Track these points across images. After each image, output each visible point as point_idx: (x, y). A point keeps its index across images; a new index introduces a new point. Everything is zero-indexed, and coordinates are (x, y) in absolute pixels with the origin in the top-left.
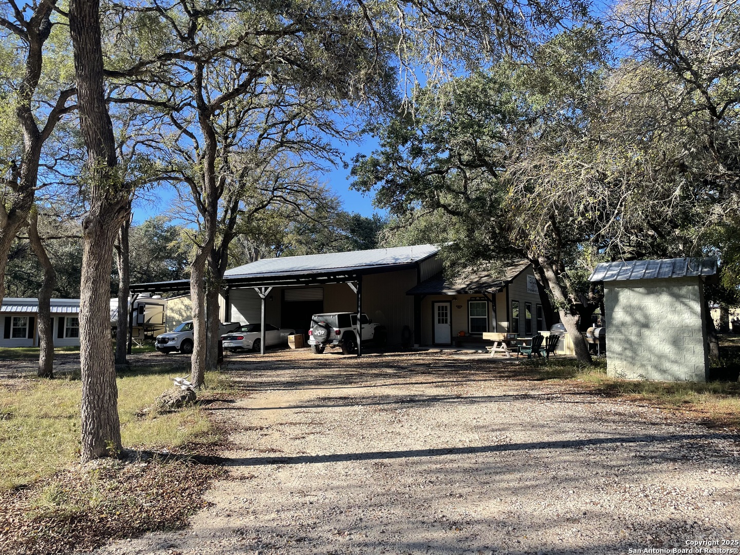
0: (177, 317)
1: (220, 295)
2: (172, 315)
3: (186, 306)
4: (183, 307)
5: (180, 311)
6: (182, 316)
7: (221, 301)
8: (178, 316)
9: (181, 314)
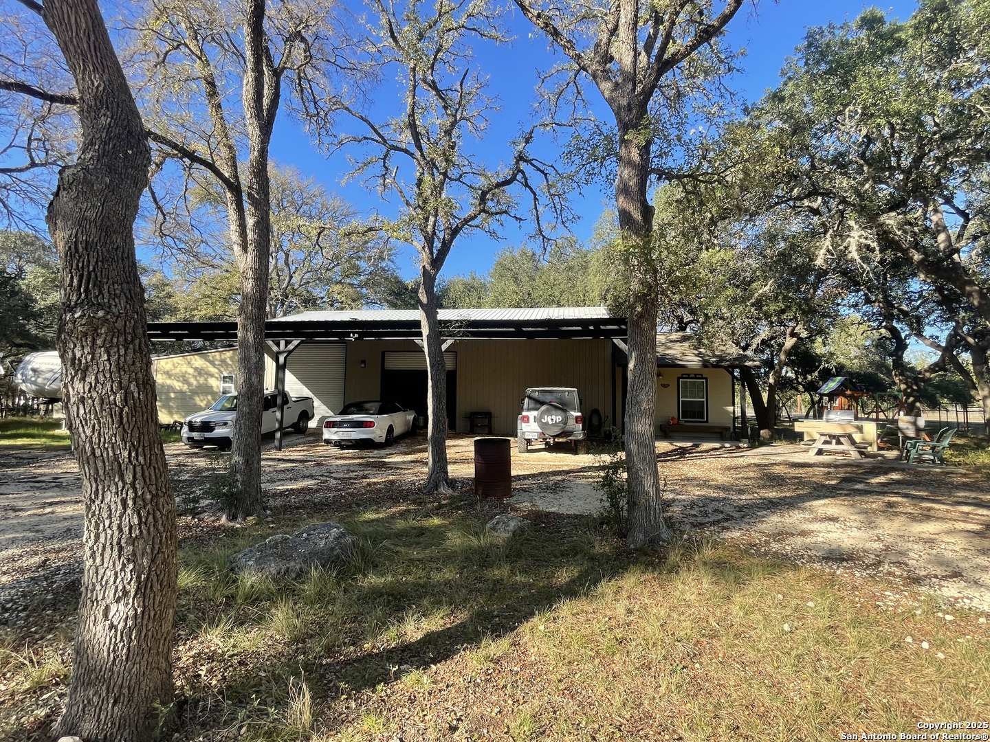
0: (178, 385)
1: (266, 355)
2: (169, 382)
3: (196, 369)
4: (191, 371)
5: (183, 376)
6: (189, 384)
7: (270, 365)
8: (181, 384)
9: (186, 381)
